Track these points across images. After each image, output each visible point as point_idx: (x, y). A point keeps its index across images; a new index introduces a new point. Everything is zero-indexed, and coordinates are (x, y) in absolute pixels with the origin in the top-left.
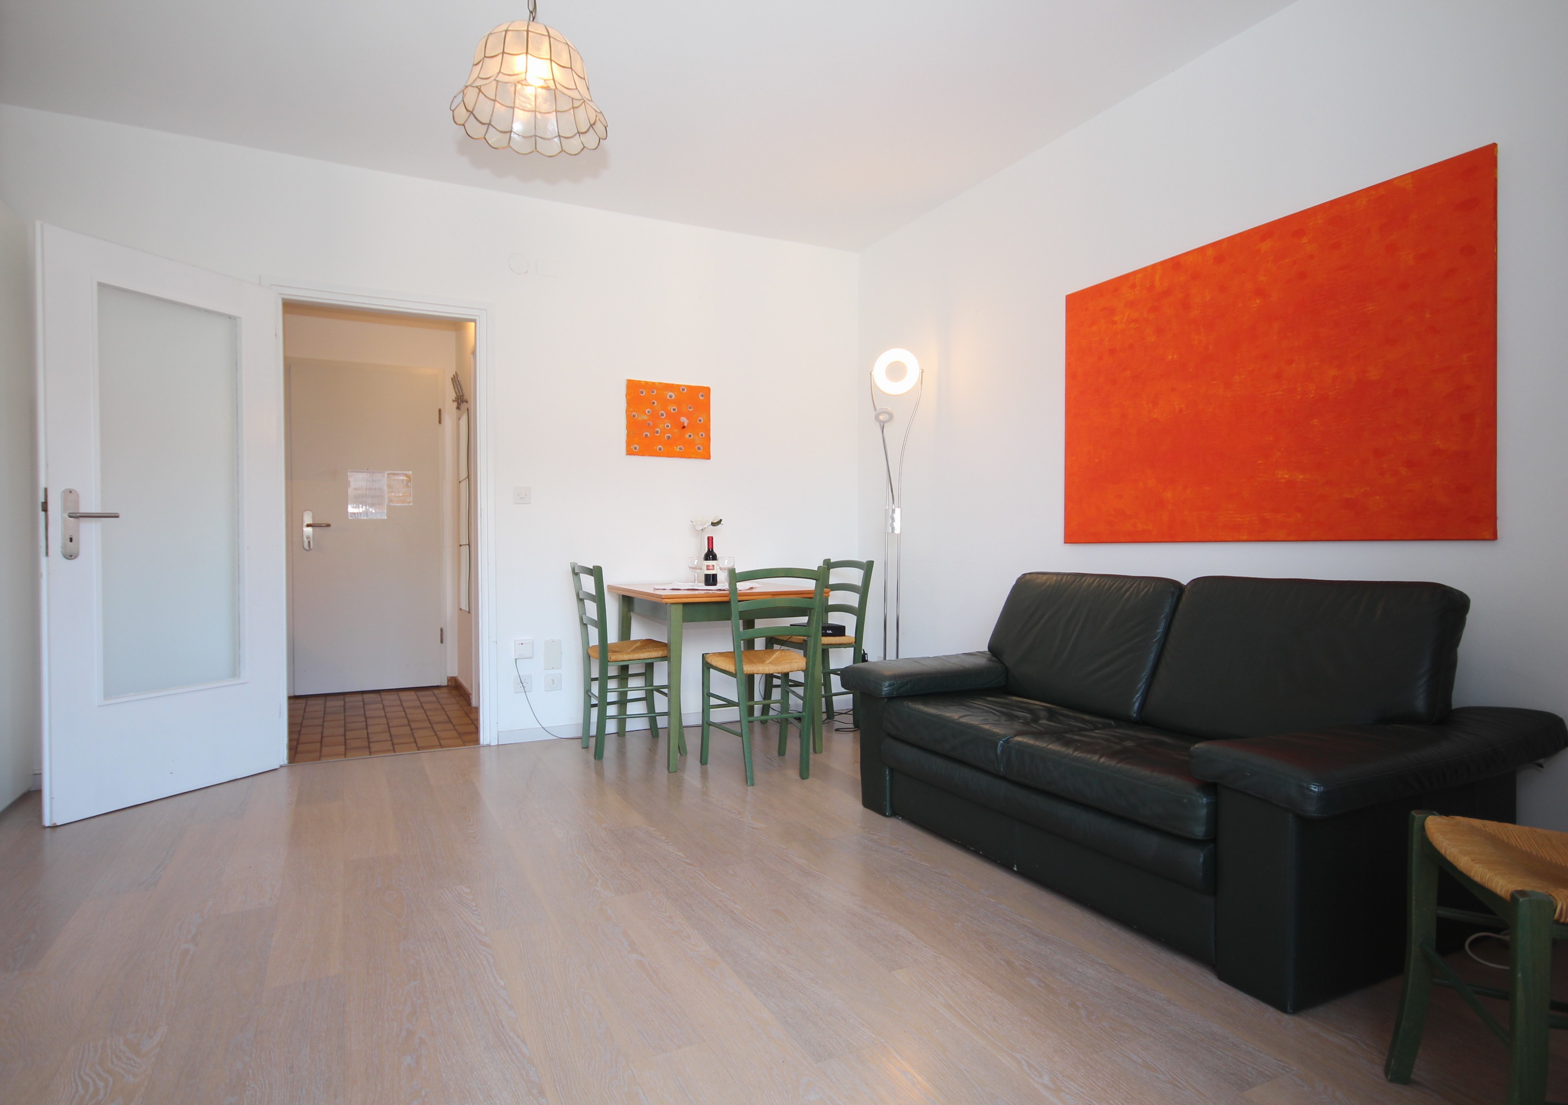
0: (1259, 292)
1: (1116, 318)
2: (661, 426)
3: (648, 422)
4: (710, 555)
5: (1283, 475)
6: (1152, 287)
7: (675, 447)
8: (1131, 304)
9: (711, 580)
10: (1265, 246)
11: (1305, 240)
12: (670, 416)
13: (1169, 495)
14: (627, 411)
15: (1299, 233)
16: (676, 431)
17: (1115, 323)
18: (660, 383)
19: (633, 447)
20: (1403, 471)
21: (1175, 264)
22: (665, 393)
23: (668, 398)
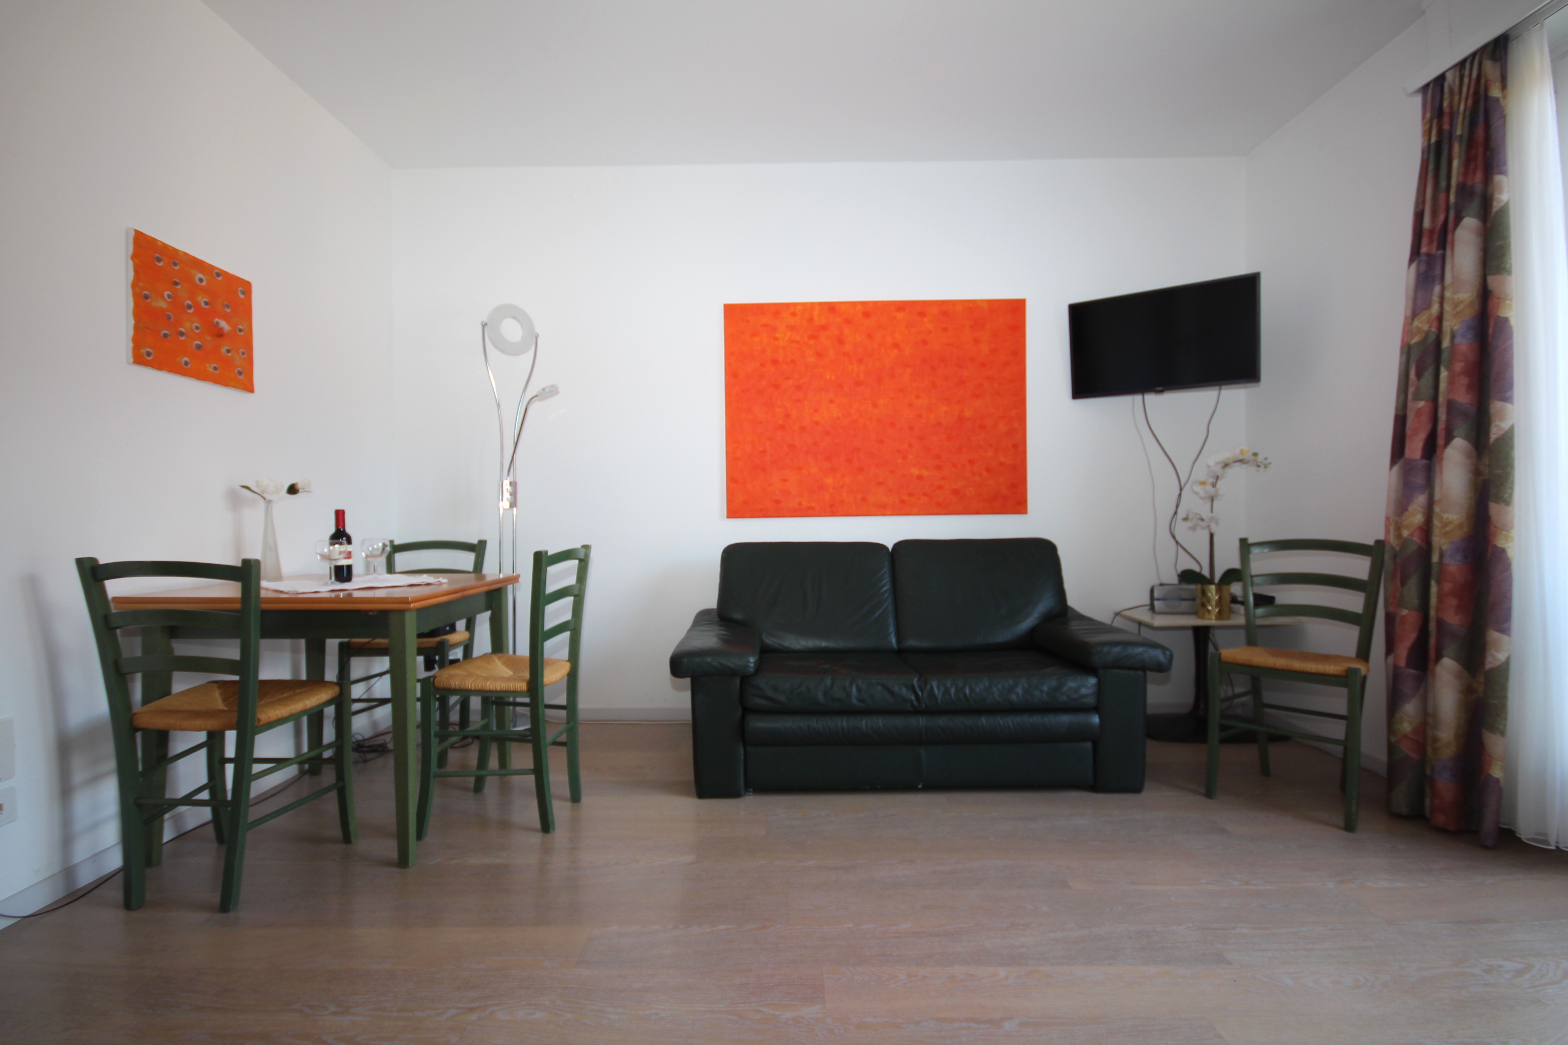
0: (896, 345)
1: (777, 335)
2: (188, 325)
3: (168, 313)
4: (340, 535)
5: (915, 471)
6: (811, 320)
7: (208, 365)
8: (792, 328)
9: (343, 573)
10: (900, 315)
11: (926, 320)
12: (199, 311)
13: (829, 481)
14: (134, 285)
15: (922, 314)
16: (208, 338)
17: (776, 339)
18: (186, 254)
19: (144, 351)
20: (985, 474)
21: (831, 308)
22: (193, 272)
23: (198, 282)
